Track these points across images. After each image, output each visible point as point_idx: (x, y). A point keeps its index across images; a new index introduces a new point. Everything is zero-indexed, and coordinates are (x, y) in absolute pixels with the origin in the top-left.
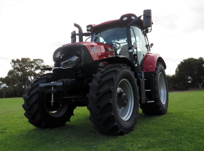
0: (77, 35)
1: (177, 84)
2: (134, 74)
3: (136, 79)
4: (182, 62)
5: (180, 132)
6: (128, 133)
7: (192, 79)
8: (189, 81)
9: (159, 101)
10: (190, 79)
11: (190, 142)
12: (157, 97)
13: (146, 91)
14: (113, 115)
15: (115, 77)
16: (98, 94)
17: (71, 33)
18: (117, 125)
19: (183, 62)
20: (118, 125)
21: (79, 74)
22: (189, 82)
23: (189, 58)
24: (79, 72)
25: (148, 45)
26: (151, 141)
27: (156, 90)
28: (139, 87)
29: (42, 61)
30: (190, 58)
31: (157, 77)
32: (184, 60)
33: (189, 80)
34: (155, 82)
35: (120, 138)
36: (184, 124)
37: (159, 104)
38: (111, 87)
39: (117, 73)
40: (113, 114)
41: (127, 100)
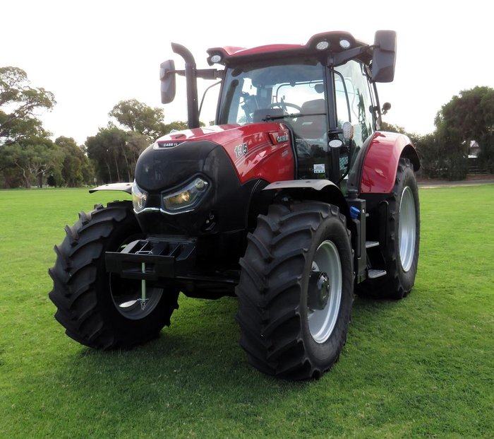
0: (181, 73)
1: (437, 162)
2: (345, 223)
3: (350, 232)
4: (456, 97)
5: (448, 371)
6: (328, 371)
7: (481, 147)
8: (471, 155)
9: (399, 266)
10: (474, 148)
11: (469, 405)
12: (394, 258)
13: (367, 249)
14: (301, 342)
15: (306, 250)
16: (265, 291)
17: (162, 66)
18: (307, 362)
19: (460, 96)
20: (310, 361)
21: (208, 225)
22: (470, 157)
23: (477, 88)
24: (208, 222)
25: (378, 108)
26: (386, 401)
27: (393, 241)
28: (355, 251)
29: (23, 74)
30: (480, 86)
31: (397, 204)
32: (462, 93)
33: (470, 151)
34: (392, 220)
35: (313, 387)
36: (457, 338)
37: (397, 275)
38: (299, 278)
39: (311, 237)
40: (301, 339)
41: (328, 291)
